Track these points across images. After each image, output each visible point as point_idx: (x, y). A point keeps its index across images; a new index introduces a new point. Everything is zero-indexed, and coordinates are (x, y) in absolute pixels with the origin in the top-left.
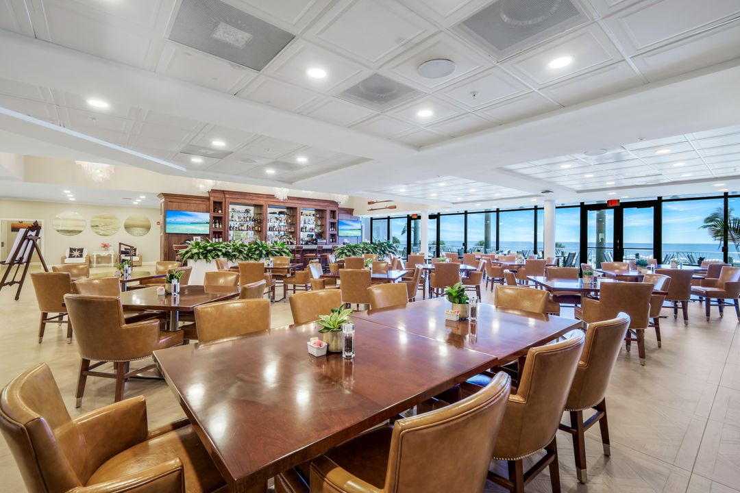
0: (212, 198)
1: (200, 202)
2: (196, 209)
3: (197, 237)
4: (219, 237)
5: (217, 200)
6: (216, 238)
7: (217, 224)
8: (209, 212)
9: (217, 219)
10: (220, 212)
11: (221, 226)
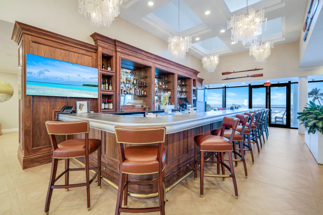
0: (100, 49)
1: (84, 52)
2: (79, 62)
3: (82, 102)
4: (109, 102)
5: (107, 52)
6: (105, 103)
7: (107, 85)
8: (97, 67)
9: (106, 79)
10: (109, 69)
11: (111, 88)
